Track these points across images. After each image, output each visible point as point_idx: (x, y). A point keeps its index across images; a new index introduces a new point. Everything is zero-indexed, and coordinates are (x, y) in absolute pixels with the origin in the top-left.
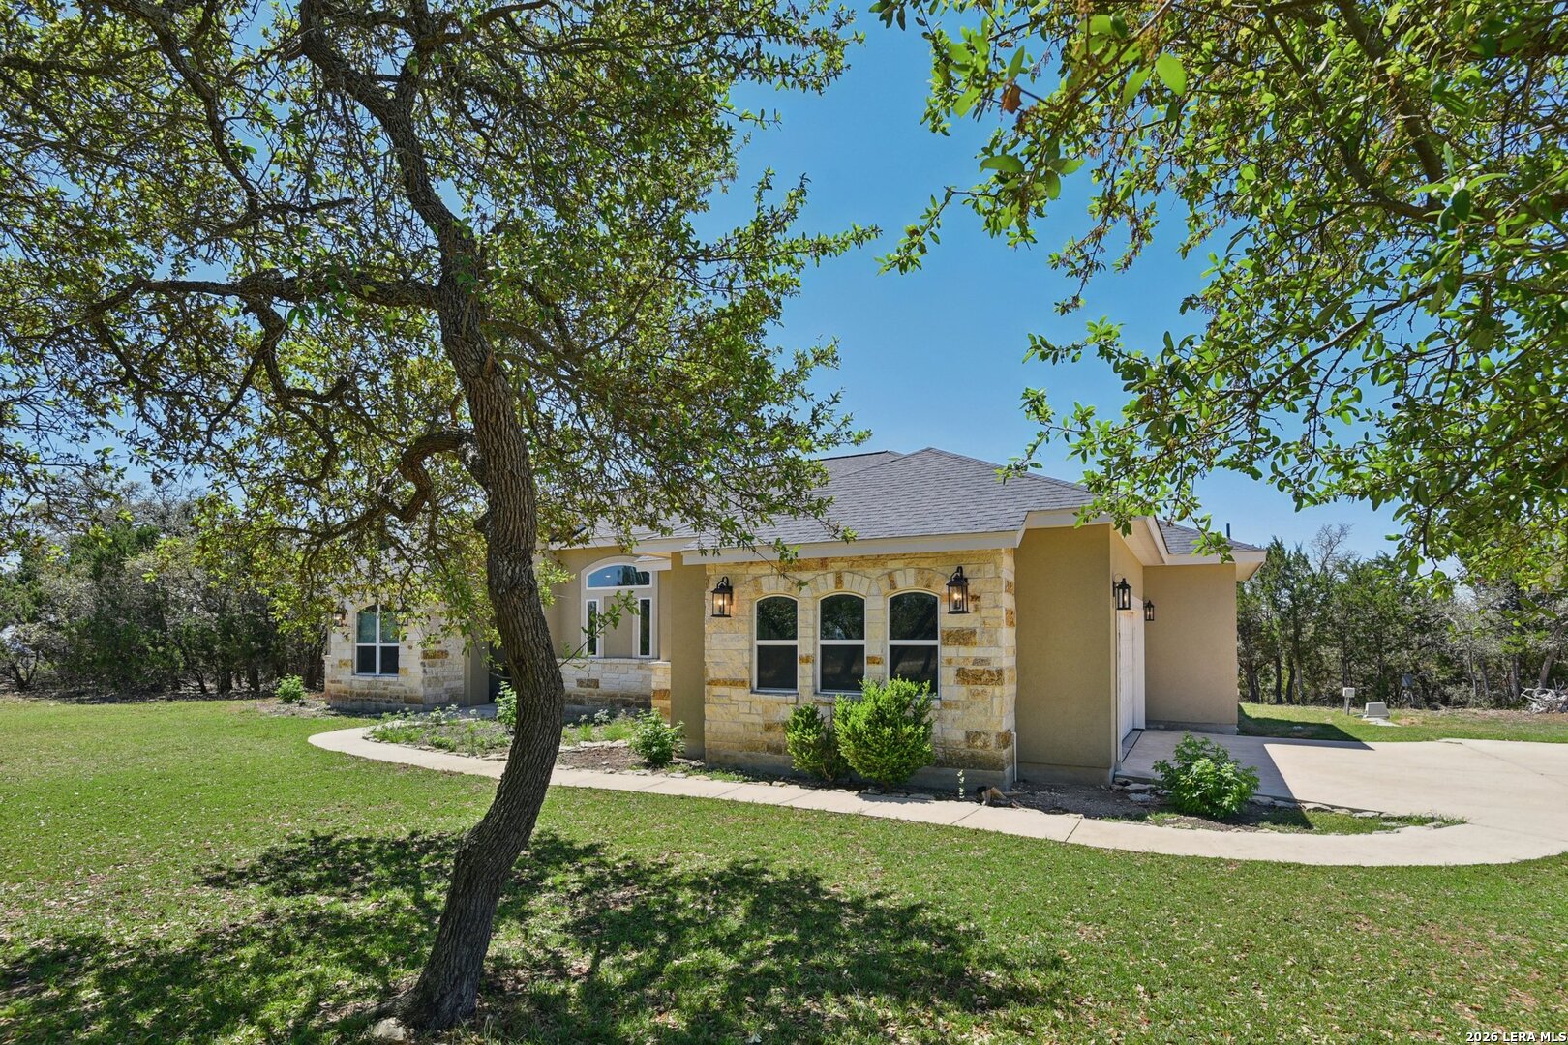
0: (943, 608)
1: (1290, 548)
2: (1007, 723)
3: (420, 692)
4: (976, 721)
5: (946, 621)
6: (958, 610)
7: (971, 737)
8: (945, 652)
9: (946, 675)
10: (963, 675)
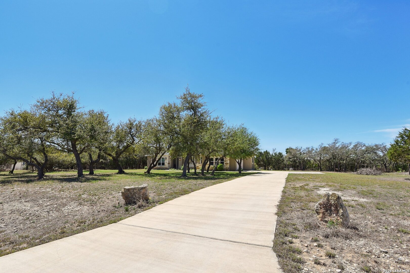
0: (224, 159)
1: (268, 151)
2: (229, 167)
3: (168, 167)
4: (226, 167)
5: (224, 160)
6: (225, 159)
7: (226, 168)
8: (224, 162)
9: (224, 164)
10: (226, 164)
